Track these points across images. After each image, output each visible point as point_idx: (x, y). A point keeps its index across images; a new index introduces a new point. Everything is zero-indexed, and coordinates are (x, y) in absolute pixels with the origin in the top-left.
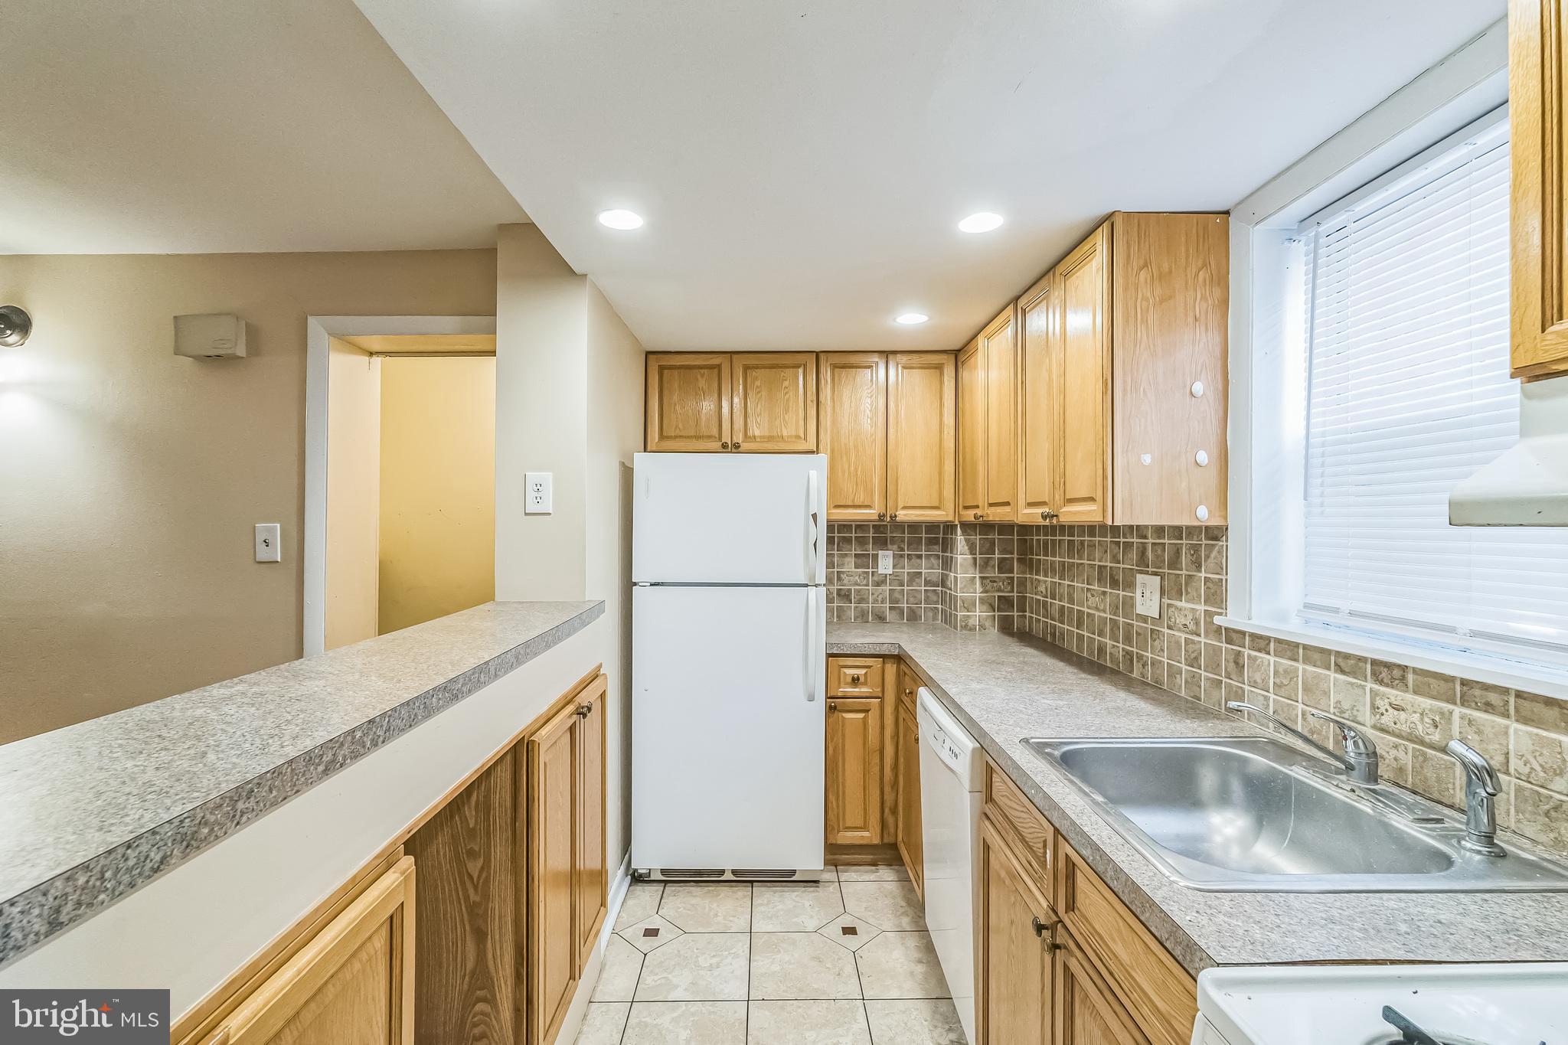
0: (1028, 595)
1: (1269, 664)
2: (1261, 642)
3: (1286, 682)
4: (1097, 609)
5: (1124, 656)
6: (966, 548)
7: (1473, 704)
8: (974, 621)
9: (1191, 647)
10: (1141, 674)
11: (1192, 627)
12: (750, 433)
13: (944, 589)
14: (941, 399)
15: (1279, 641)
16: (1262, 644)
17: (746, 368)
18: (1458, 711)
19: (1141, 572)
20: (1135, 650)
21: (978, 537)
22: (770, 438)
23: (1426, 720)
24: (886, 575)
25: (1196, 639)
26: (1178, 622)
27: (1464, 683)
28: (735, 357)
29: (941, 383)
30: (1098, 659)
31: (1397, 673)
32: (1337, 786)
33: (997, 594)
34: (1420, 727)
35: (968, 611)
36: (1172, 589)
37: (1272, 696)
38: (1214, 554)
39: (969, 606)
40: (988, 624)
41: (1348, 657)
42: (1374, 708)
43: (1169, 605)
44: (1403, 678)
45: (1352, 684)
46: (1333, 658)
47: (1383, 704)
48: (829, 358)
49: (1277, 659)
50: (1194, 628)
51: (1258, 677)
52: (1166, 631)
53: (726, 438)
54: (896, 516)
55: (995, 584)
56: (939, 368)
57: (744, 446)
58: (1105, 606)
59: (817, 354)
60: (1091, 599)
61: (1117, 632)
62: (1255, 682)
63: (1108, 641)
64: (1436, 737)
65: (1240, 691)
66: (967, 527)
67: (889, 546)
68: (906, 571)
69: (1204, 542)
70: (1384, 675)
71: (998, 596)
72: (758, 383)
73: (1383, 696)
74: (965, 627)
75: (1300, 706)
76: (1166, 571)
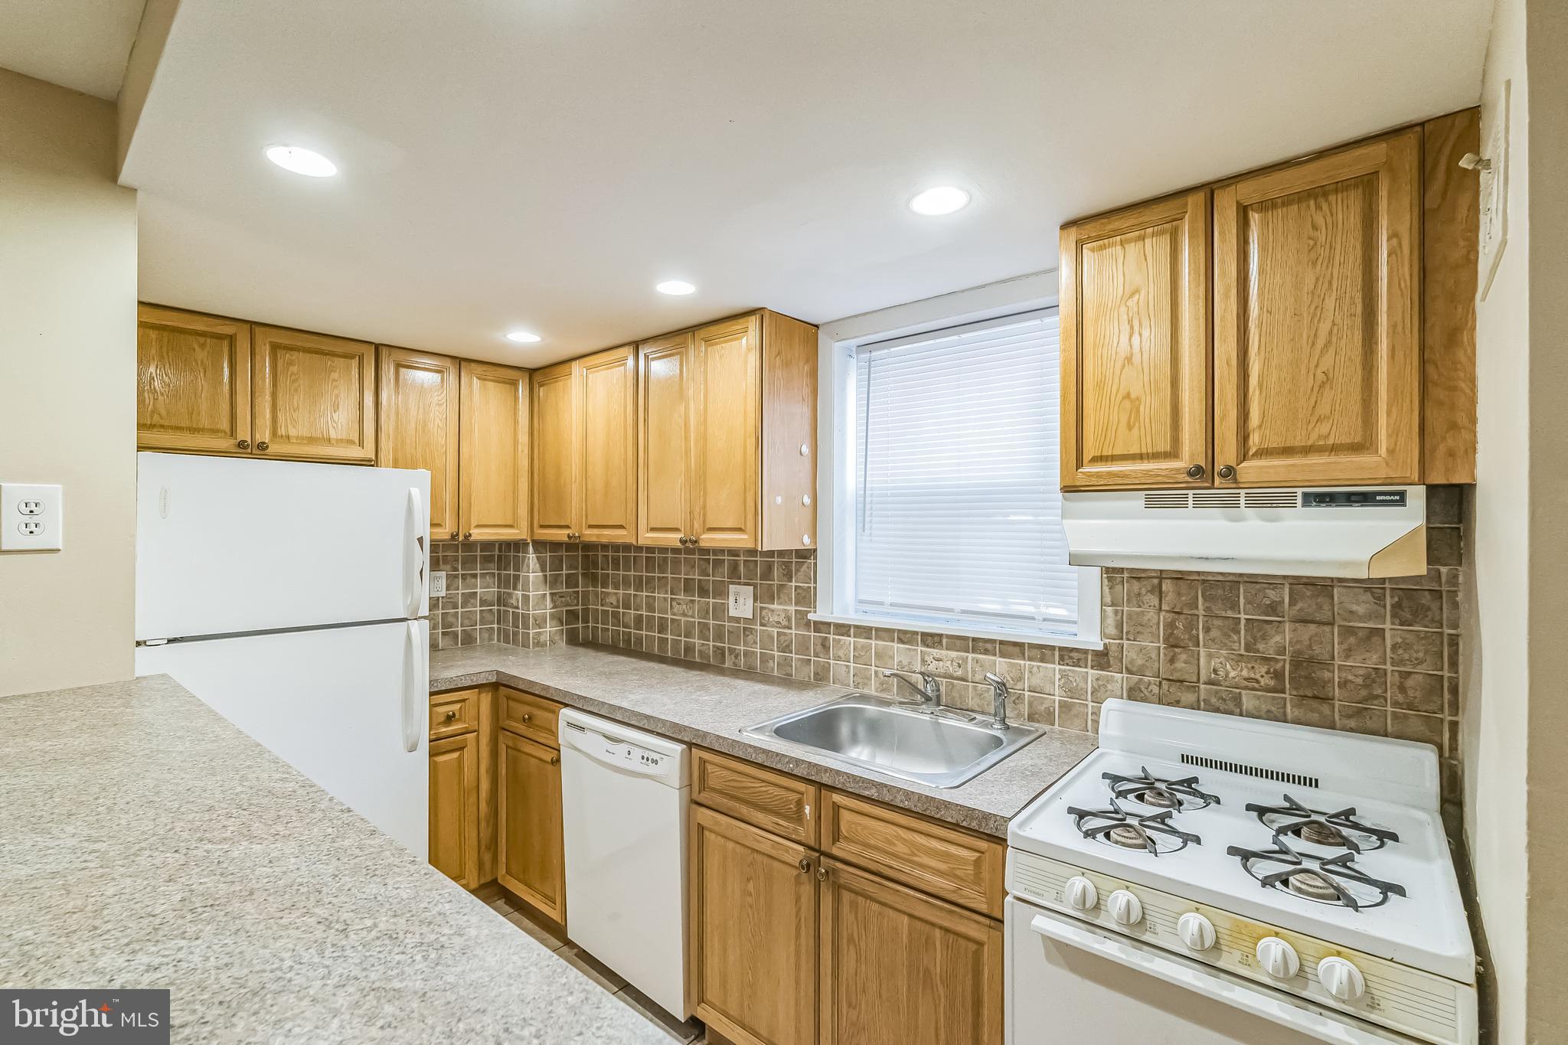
0: (590, 607)
1: (850, 644)
2: (843, 629)
3: (862, 654)
4: (684, 615)
5: (714, 652)
6: (538, 565)
7: (979, 651)
8: (545, 638)
9: (782, 638)
10: (734, 663)
11: (785, 623)
12: (282, 431)
13: (502, 608)
14: (515, 414)
15: (856, 627)
16: (844, 630)
17: (275, 348)
18: (970, 656)
19: (733, 583)
20: (726, 645)
21: (548, 554)
22: (312, 440)
23: (954, 664)
24: (439, 598)
25: (789, 631)
26: (771, 620)
27: (974, 640)
28: (258, 330)
29: (516, 398)
30: (684, 657)
31: (936, 639)
32: (922, 713)
33: (565, 609)
34: (951, 669)
35: (540, 628)
36: (765, 596)
37: (852, 665)
38: (804, 567)
39: (540, 623)
40: (557, 638)
41: (905, 632)
42: (924, 661)
43: (762, 608)
44: (940, 642)
45: (909, 649)
46: (896, 635)
47: (929, 659)
48: (392, 353)
49: (855, 639)
50: (787, 624)
51: (841, 653)
52: (758, 628)
53: (244, 434)
54: (470, 535)
55: (563, 599)
56: (514, 383)
57: (273, 449)
58: (693, 612)
59: (378, 347)
60: (676, 608)
61: (707, 633)
62: (839, 657)
63: (696, 641)
64: (959, 673)
65: (826, 665)
66: (540, 545)
67: (442, 566)
68: (460, 592)
69: (794, 560)
70: (929, 641)
71: (566, 611)
72: (294, 369)
73: (929, 654)
74: (538, 644)
75: (873, 668)
76: (759, 582)
